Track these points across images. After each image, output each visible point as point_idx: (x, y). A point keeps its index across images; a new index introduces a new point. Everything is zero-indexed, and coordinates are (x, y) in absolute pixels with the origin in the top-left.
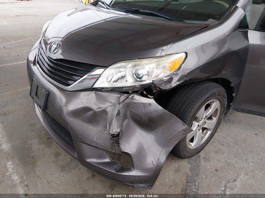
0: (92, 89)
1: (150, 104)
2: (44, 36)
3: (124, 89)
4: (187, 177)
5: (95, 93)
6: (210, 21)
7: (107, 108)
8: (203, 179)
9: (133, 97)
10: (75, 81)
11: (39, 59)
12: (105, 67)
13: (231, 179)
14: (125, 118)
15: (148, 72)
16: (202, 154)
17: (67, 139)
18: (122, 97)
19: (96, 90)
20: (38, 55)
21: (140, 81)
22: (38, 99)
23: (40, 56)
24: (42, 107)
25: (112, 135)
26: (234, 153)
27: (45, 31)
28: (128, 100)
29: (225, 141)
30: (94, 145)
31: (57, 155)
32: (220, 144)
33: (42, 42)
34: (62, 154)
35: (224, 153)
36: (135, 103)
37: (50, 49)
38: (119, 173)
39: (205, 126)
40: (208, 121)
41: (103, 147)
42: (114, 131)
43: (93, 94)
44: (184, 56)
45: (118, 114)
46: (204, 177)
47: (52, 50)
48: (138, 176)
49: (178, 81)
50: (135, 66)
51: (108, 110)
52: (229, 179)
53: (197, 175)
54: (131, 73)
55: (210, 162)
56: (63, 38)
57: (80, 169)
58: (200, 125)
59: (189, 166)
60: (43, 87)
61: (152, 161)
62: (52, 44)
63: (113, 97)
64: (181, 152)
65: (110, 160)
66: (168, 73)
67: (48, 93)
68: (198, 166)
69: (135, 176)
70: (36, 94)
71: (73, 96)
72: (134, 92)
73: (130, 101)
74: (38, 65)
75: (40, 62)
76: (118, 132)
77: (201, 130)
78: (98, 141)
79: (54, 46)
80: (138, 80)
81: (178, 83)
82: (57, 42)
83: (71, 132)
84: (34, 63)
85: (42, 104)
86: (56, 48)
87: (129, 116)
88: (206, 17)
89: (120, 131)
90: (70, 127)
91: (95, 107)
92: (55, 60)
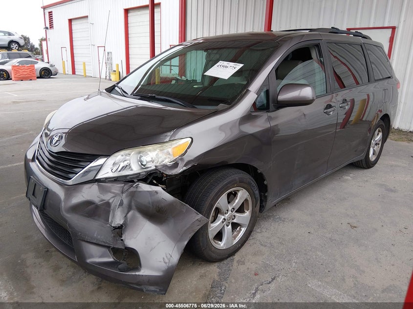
0: (95, 181)
1: (156, 192)
2: (47, 128)
3: (128, 178)
4: (213, 282)
5: (98, 185)
6: (221, 106)
7: (109, 200)
8: (232, 283)
9: (138, 185)
10: (77, 174)
11: (39, 154)
12: (108, 156)
13: (265, 281)
14: (130, 208)
15: (152, 158)
16: (237, 257)
17: (67, 242)
18: (125, 186)
19: (99, 181)
20: (38, 150)
21: (145, 168)
22: (35, 198)
23: (40, 150)
24: (39, 207)
25: (114, 227)
26: (276, 254)
27: (49, 122)
28: (132, 189)
29: (269, 242)
30: (95, 242)
31: (56, 268)
32: (262, 245)
33: (44, 135)
34: (62, 268)
35: (263, 255)
36: (140, 192)
37: (51, 142)
38: (127, 273)
39: (235, 221)
40: (237, 215)
41: (104, 242)
42: (116, 223)
43: (95, 187)
44: (190, 142)
45: (121, 204)
46: (233, 281)
47: (53, 143)
48: (146, 276)
49: (185, 166)
50: (140, 153)
51: (111, 201)
52: (263, 281)
53: (225, 279)
54: (135, 160)
55: (244, 264)
56: (70, 129)
57: (83, 282)
58: (226, 218)
59: (218, 270)
60: (42, 184)
61: (163, 258)
62: (54, 137)
63: (117, 188)
64: (204, 250)
65: (114, 259)
66: (173, 158)
67: (46, 190)
68: (229, 270)
69: (142, 275)
70: (33, 194)
71: (74, 189)
72: (139, 180)
73: (135, 190)
74: (37, 161)
75: (40, 158)
76: (121, 224)
77: (230, 226)
78: (99, 237)
79: (56, 139)
80: (143, 167)
81: (185, 168)
82: (60, 135)
83: (70, 230)
84: (33, 160)
85: (39, 204)
86: (57, 141)
87: (134, 207)
88: (216, 101)
89: (123, 224)
90: (69, 225)
91: (97, 200)
92: (56, 153)
